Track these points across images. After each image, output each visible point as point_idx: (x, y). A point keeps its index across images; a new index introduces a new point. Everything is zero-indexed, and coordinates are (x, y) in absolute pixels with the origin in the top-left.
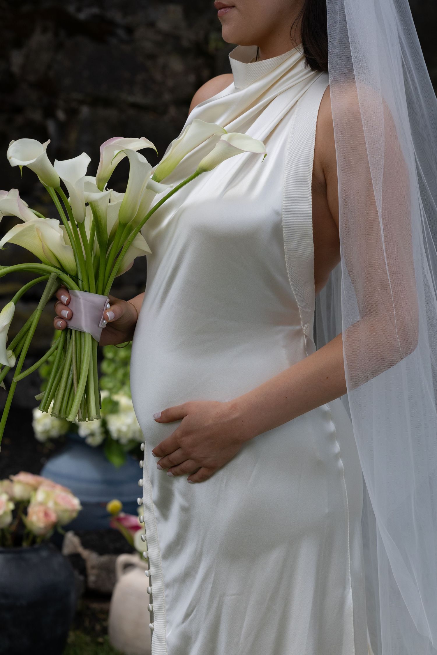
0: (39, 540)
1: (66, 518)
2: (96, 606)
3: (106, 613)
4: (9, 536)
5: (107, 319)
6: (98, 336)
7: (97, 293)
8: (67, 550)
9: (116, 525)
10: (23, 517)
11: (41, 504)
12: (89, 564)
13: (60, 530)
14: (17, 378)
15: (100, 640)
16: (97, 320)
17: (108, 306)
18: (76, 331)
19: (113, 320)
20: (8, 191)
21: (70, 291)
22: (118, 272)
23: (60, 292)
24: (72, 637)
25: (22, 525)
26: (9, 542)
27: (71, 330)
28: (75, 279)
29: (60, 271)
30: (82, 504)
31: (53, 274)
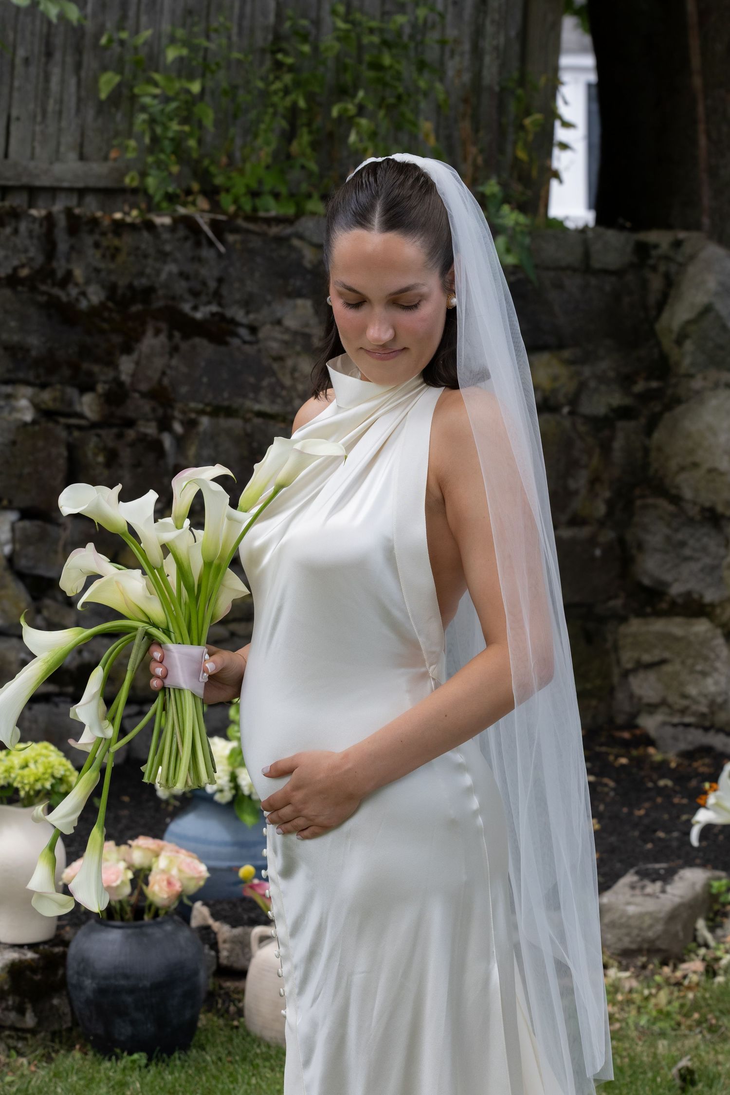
0: (162, 912)
1: (192, 888)
2: (229, 985)
3: (242, 992)
4: (128, 909)
5: (207, 672)
6: (200, 692)
7: (192, 644)
8: (195, 923)
9: (249, 893)
10: (144, 887)
11: (163, 871)
12: (220, 938)
13: (186, 901)
14: (116, 747)
15: (236, 1023)
16: (196, 674)
17: (207, 657)
18: (174, 689)
19: (214, 672)
20: (84, 547)
21: (162, 645)
22: (212, 619)
23: (153, 648)
24: (203, 1020)
25: (143, 895)
26: (129, 915)
27: (169, 688)
28: (167, 632)
29: (147, 625)
30: (210, 869)
31: (140, 629)
